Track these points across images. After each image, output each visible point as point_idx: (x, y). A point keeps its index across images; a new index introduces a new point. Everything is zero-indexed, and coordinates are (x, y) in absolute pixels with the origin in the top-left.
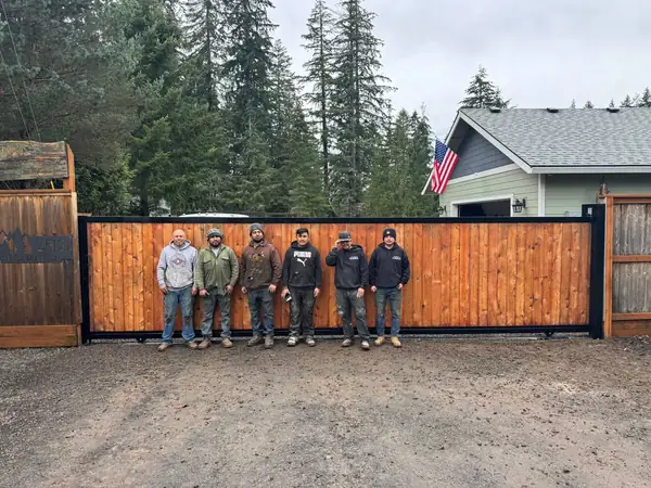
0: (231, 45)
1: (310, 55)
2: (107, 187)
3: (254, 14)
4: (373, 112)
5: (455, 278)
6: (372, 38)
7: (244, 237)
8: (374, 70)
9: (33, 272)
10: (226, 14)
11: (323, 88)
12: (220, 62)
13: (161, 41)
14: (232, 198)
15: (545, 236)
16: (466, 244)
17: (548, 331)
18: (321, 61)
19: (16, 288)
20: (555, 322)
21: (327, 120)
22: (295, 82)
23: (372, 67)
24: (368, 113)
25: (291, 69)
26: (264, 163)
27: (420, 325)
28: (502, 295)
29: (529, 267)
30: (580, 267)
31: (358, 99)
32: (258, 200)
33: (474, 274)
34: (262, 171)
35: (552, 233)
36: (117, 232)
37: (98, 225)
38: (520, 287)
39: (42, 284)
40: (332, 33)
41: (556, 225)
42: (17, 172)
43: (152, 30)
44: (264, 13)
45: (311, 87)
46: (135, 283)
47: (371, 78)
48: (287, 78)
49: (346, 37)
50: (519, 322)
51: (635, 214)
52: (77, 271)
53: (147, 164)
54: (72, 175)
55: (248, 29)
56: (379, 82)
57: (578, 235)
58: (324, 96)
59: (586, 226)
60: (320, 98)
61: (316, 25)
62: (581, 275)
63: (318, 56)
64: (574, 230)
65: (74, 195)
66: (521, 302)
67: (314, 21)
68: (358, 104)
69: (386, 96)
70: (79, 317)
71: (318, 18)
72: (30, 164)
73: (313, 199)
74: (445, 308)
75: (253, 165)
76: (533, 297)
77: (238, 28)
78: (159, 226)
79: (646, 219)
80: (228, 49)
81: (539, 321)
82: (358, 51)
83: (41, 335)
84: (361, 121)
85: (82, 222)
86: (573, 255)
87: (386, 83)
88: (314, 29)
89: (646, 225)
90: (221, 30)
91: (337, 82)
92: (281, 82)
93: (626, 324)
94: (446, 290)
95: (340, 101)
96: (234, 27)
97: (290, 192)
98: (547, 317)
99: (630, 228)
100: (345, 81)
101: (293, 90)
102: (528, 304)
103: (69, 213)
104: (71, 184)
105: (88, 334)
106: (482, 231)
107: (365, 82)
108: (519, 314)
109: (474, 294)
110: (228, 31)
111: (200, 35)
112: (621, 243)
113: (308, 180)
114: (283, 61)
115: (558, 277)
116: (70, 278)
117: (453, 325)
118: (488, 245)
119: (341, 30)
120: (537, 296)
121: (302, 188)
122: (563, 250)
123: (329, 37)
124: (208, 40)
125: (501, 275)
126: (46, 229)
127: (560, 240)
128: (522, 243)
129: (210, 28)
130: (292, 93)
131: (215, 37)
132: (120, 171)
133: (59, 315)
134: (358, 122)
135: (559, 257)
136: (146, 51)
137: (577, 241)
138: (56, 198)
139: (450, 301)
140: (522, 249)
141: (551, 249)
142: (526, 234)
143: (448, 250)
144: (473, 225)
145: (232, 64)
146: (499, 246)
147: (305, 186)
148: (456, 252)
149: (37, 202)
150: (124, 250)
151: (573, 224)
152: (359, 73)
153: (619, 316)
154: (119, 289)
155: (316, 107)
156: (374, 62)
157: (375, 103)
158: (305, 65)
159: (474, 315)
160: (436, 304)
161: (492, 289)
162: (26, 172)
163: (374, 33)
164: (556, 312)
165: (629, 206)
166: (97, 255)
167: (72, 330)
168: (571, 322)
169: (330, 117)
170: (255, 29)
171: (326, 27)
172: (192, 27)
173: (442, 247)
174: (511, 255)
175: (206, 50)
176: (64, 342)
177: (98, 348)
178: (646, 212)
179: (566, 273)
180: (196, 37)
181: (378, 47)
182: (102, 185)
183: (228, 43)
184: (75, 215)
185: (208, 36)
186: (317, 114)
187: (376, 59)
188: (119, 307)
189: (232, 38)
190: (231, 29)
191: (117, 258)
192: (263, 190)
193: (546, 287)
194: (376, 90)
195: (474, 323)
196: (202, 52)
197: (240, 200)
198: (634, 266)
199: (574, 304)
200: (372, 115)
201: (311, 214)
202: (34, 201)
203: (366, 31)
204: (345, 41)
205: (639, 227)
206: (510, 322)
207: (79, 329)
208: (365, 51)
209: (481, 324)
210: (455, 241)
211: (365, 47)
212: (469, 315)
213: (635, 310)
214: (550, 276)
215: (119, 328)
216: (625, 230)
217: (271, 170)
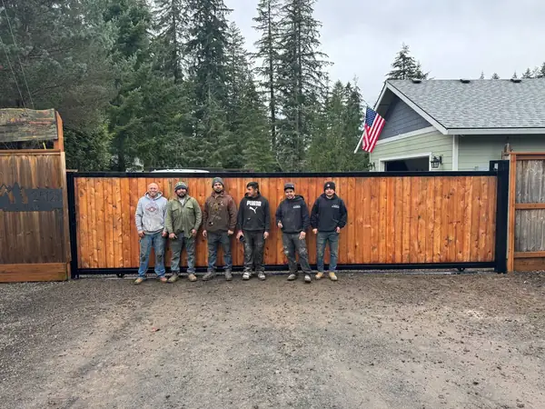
0: (193, 27)
1: (260, 35)
2: (90, 148)
4: (314, 83)
5: (383, 223)
6: (312, 20)
7: (205, 189)
8: (314, 48)
9: (29, 220)
11: (271, 61)
12: (185, 41)
13: (135, 24)
14: (195, 157)
15: (458, 188)
16: (392, 194)
17: (460, 267)
18: (269, 40)
19: (16, 233)
20: (466, 259)
21: (274, 90)
22: (247, 58)
23: (312, 45)
24: (309, 84)
25: (244, 47)
26: (221, 127)
27: (353, 262)
28: (422, 236)
29: (445, 213)
30: (487, 214)
31: (300, 73)
32: (217, 158)
33: (398, 220)
34: (220, 134)
35: (464, 185)
36: (99, 185)
37: (82, 180)
38: (437, 230)
39: (38, 230)
40: (278, 16)
41: (467, 178)
42: (15, 135)
43: (126, 14)
46: (115, 227)
47: (312, 54)
48: (240, 55)
49: (290, 20)
50: (436, 260)
51: (534, 169)
52: (66, 218)
53: (123, 128)
54: (61, 137)
55: (207, 12)
56: (318, 57)
57: (486, 186)
58: (272, 69)
59: (493, 179)
60: (269, 71)
61: (265, 10)
62: (488, 220)
63: (267, 35)
64: (483, 182)
65: (63, 154)
67: (263, 6)
68: (301, 77)
69: (324, 69)
70: (69, 256)
71: (266, 4)
72: (26, 128)
73: (264, 158)
74: (374, 248)
75: (212, 129)
76: (447, 239)
77: (199, 12)
78: (134, 180)
79: (544, 173)
80: (190, 30)
81: (453, 259)
82: (300, 31)
83: (36, 271)
84: (303, 91)
85: (70, 177)
86: (481, 203)
87: (324, 59)
88: (263, 13)
89: (543, 178)
90: (185, 15)
91: (282, 58)
92: (237, 58)
93: (527, 261)
94: (375, 234)
95: (285, 74)
96: (196, 11)
97: (244, 151)
98: (460, 255)
99: (530, 181)
100: (290, 57)
101: (246, 64)
102: (443, 244)
103: (58, 170)
104: (60, 145)
105: (77, 271)
107: (306, 58)
108: (436, 251)
109: (398, 237)
110: (190, 15)
111: (167, 19)
112: (523, 193)
113: (258, 141)
114: (237, 40)
115: (469, 222)
116: (61, 223)
117: (381, 262)
118: (410, 195)
119: (286, 14)
120: (451, 238)
121: (254, 148)
122: (473, 199)
123: (276, 19)
124: (174, 22)
125: (421, 220)
126: (40, 183)
127: (471, 191)
128: (439, 193)
129: (175, 12)
130: (245, 67)
131: (179, 20)
132: (101, 133)
133: (52, 255)
134: (300, 91)
135: (470, 205)
136: (122, 32)
137: (486, 191)
138: (48, 157)
139: (379, 241)
140: (438, 198)
141: (463, 198)
142: (442, 186)
143: (376, 200)
144: (398, 178)
145: (192, 43)
146: (420, 196)
147: (256, 146)
148: (383, 201)
149: (32, 160)
150: (106, 201)
151: (482, 177)
152: (302, 50)
153: (519, 255)
154: (102, 233)
155: (265, 79)
156: (313, 40)
157: (315, 75)
158: (256, 43)
159: (398, 254)
160: (367, 245)
161: (413, 232)
162: (22, 135)
163: (314, 16)
164: (467, 251)
165: (529, 162)
166: (83, 205)
167: (62, 267)
168: (479, 259)
169: (277, 87)
170: (213, 13)
171: (273, 11)
172: (160, 11)
173: (372, 197)
174: (429, 203)
175: (172, 30)
176: (57, 277)
177: (84, 281)
178: (544, 166)
179: (476, 217)
180: (164, 20)
181: (317, 28)
182: (85, 146)
183: (191, 25)
184: (64, 171)
185: (174, 19)
186: (266, 85)
187: (315, 38)
188: (103, 246)
189: (194, 20)
190: (193, 13)
191: (100, 207)
192: (221, 150)
193: (459, 231)
194: (315, 64)
195: (398, 260)
196: (168, 33)
197: (201, 158)
198: (533, 212)
199: (483, 245)
200: (312, 86)
201: (262, 170)
202: (30, 160)
203: (307, 14)
204: (290, 23)
205: (537, 179)
206: (428, 260)
207: (69, 265)
208: (306, 32)
209: (404, 262)
210: (383, 193)
211: (306, 28)
212: (394, 253)
213: (534, 249)
214: (463, 221)
215: (102, 266)
216: (526, 182)
217: (228, 132)
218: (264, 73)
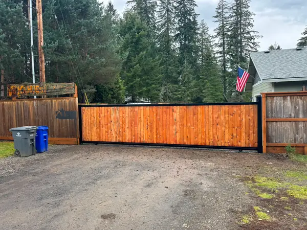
0: (178, 26)
1: (218, 25)
2: (114, 94)
3: (189, 11)
4: (250, 49)
5: (200, 126)
6: (249, 12)
8: (250, 28)
9: (66, 122)
10: (176, 13)
11: (224, 38)
12: (173, 35)
13: (138, 34)
14: (176, 95)
15: (237, 110)
16: (203, 113)
17: (240, 149)
18: (223, 26)
19: (62, 127)
20: (243, 145)
21: (225, 55)
22: (210, 38)
23: (249, 27)
24: (247, 50)
25: (209, 33)
26: (191, 79)
27: (186, 144)
28: (219, 134)
29: (230, 122)
30: (254, 123)
31: (241, 44)
32: (188, 96)
33: (207, 125)
34: (190, 82)
35: (240, 109)
36: (89, 110)
37: (84, 108)
38: (227, 131)
39: (69, 125)
40: (228, 13)
41: (242, 106)
42: (62, 92)
43: (134, 30)
44: (193, 10)
45: (217, 40)
46: (94, 126)
47: (248, 32)
48: (207, 37)
49: (234, 14)
50: (227, 145)
51: (278, 101)
52: (78, 120)
53: (132, 83)
54: (76, 92)
55: (186, 18)
56: (252, 34)
57: (252, 109)
58: (224, 43)
59: (256, 106)
60: (222, 45)
61: (220, 11)
62: (254, 126)
63: (221, 25)
64: (251, 108)
65: (77, 99)
66: (227, 136)
67: (219, 9)
68: (241, 46)
69: (256, 40)
70: (78, 135)
71: (221, 7)
72: (65, 90)
73: (216, 94)
74: (196, 138)
75: (186, 80)
76: (233, 135)
77: (181, 18)
79: (284, 103)
80: (176, 29)
81: (236, 145)
82: (241, 20)
83: (68, 141)
84: (243, 54)
85: (80, 107)
86: (250, 118)
87: (256, 34)
88: (218, 13)
89: (284, 105)
90: (174, 21)
91: (230, 36)
92: (204, 39)
93: (275, 148)
94: (196, 131)
95: (231, 45)
96: (179, 18)
97: (204, 91)
98: (239, 143)
99: (276, 107)
100: (234, 35)
101: (210, 42)
102: (230, 138)
103: (75, 104)
104: (76, 95)
105: (82, 142)
106: (210, 108)
107: (245, 35)
108: (227, 141)
109: (207, 133)
110: (176, 21)
111: (164, 25)
112: (272, 113)
113: (212, 85)
114: (205, 30)
115: (244, 127)
116: (76, 124)
117: (199, 144)
118: (212, 114)
119: (232, 11)
120: (235, 135)
121: (209, 89)
122: (245, 116)
123: (227, 15)
124: (168, 25)
125: (218, 126)
126: (70, 109)
127: (244, 112)
128: (227, 113)
129: (168, 20)
130: (210, 44)
131: (171, 24)
133: (73, 135)
134: (241, 55)
135: (244, 119)
137: (252, 112)
138: (72, 100)
139: (198, 135)
140: (227, 115)
141: (240, 115)
142: (228, 110)
143: (196, 116)
144: (206, 106)
145: (177, 36)
146: (217, 114)
147: (211, 88)
148: (200, 117)
150: (91, 115)
151: (250, 105)
152: (242, 31)
153: (270, 144)
154: (90, 128)
155: (221, 49)
156: (250, 24)
157: (251, 45)
158: (215, 30)
159: (207, 141)
160: (192, 136)
161: (215, 131)
162: (64, 92)
163: (250, 10)
164: (243, 142)
165: (275, 98)
166: (84, 117)
167: (76, 140)
168: (250, 146)
169: (228, 54)
170: (189, 17)
171: (225, 11)
172: (161, 21)
173: (194, 114)
174: (222, 118)
176: (74, 143)
177: (84, 146)
178: (284, 99)
179: (247, 125)
180: (163, 25)
181: (252, 17)
183: (177, 26)
184: (77, 104)
185: (168, 24)
186: (221, 53)
187: (251, 22)
188: (90, 134)
189: (178, 23)
190: (178, 19)
191: (89, 118)
192: (190, 91)
193: (239, 130)
194: (251, 38)
195: (207, 144)
196: (165, 31)
197: (180, 96)
198: (278, 123)
199: (252, 139)
200: (249, 51)
201: (214, 101)
202: (67, 101)
203: (246, 10)
204: (234, 16)
205: (280, 106)
206: (223, 145)
207: (78, 139)
208: (245, 20)
209: (210, 145)
210: (199, 113)
211: (245, 17)
212: (205, 141)
213: (280, 142)
214: (240, 126)
215: (90, 140)
216: (274, 107)
217: (194, 81)
218: (220, 46)
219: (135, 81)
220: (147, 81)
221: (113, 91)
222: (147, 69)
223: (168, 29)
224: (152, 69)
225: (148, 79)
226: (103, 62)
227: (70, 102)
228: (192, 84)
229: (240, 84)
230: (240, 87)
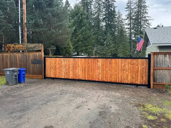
0: (105, 13)
1: (127, 13)
3: (111, 4)
4: (146, 27)
5: (113, 71)
6: (145, 6)
8: (146, 15)
9: (37, 66)
10: (104, 6)
11: (131, 20)
12: (102, 18)
13: (81, 17)
14: (102, 52)
15: (136, 62)
16: (116, 63)
17: (137, 85)
18: (130, 14)
19: (34, 69)
20: (139, 83)
21: (131, 30)
22: (123, 20)
24: (144, 27)
25: (122, 17)
26: (111, 43)
27: (105, 81)
28: (125, 76)
29: (132, 69)
30: (146, 70)
31: (141, 24)
32: (109, 52)
33: (118, 70)
34: (111, 45)
35: (138, 62)
36: (50, 59)
37: (47, 58)
38: (129, 74)
39: (38, 68)
41: (139, 59)
42: (35, 49)
43: (79, 15)
44: (113, 4)
45: (127, 22)
46: (52, 68)
47: (145, 17)
48: (121, 20)
50: (129, 82)
53: (77, 45)
54: (43, 49)
55: (109, 8)
56: (147, 18)
57: (145, 62)
58: (131, 23)
59: (147, 60)
60: (130, 24)
61: (129, 5)
62: (146, 72)
63: (129, 13)
65: (43, 53)
66: (129, 77)
67: (129, 3)
69: (149, 22)
70: (43, 74)
71: (130, 3)
73: (125, 52)
74: (111, 78)
75: (108, 44)
77: (107, 9)
79: (165, 58)
80: (104, 15)
81: (134, 82)
82: (141, 10)
83: (37, 77)
84: (142, 29)
86: (144, 67)
87: (149, 18)
88: (128, 6)
89: (165, 60)
90: (102, 10)
91: (135, 19)
92: (119, 21)
93: (158, 85)
94: (111, 74)
95: (135, 25)
97: (118, 50)
98: (137, 82)
99: (160, 61)
100: (137, 19)
101: (123, 22)
102: (131, 78)
105: (45, 78)
106: (120, 61)
107: (143, 19)
108: (129, 80)
109: (117, 75)
110: (104, 10)
111: (97, 12)
112: (157, 64)
113: (124, 47)
114: (120, 15)
115: (140, 72)
116: (42, 67)
117: (113, 82)
118: (121, 64)
119: (136, 5)
120: (134, 77)
121: (122, 49)
122: (141, 66)
123: (133, 7)
125: (124, 71)
126: (39, 59)
127: (140, 63)
128: (130, 63)
129: (99, 10)
130: (122, 23)
131: (101, 12)
132: (70, 47)
133: (40, 73)
134: (140, 30)
135: (140, 67)
136: (78, 20)
137: (145, 63)
139: (112, 76)
140: (130, 65)
141: (137, 65)
142: (131, 62)
143: (111, 65)
144: (117, 59)
145: (104, 18)
146: (124, 64)
147: (122, 48)
148: (113, 65)
151: (144, 59)
152: (141, 16)
153: (155, 83)
154: (50, 70)
155: (129, 27)
156: (146, 13)
157: (146, 24)
158: (126, 16)
159: (118, 80)
160: (109, 77)
161: (122, 74)
162: (36, 49)
163: (146, 4)
164: (139, 81)
165: (159, 55)
166: (47, 63)
168: (143, 84)
169: (133, 29)
170: (111, 8)
171: (131, 5)
172: (95, 10)
176: (41, 78)
177: (46, 80)
178: (165, 56)
179: (142, 71)
181: (147, 8)
183: (104, 13)
184: (43, 56)
185: (99, 12)
186: (129, 28)
187: (146, 12)
188: (50, 73)
189: (105, 12)
190: (105, 9)
191: (50, 64)
192: (111, 50)
193: (136, 74)
194: (147, 20)
195: (118, 82)
196: (97, 16)
197: (104, 53)
198: (161, 70)
199: (144, 79)
200: (145, 28)
201: (124, 56)
202: (37, 54)
203: (144, 4)
204: (137, 8)
205: (162, 60)
206: (127, 82)
207: (43, 76)
208: (143, 10)
209: (119, 82)
210: (113, 63)
211: (143, 9)
212: (116, 80)
213: (161, 82)
214: (137, 72)
215: (50, 77)
216: (158, 61)
217: (113, 45)
218: (128, 25)
219: (79, 43)
220: (86, 43)
221: (66, 49)
222: (86, 37)
223: (99, 14)
224: (89, 37)
225: (86, 42)
226: (60, 33)
227: (39, 54)
228: (112, 46)
229: (138, 47)
230: (139, 49)
